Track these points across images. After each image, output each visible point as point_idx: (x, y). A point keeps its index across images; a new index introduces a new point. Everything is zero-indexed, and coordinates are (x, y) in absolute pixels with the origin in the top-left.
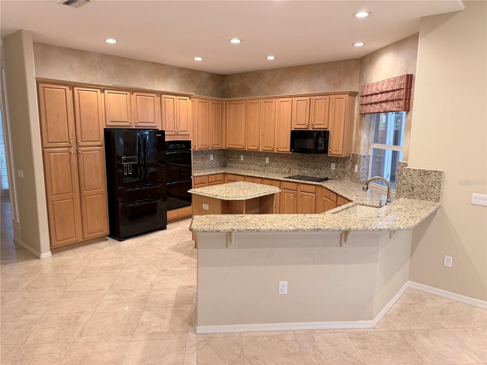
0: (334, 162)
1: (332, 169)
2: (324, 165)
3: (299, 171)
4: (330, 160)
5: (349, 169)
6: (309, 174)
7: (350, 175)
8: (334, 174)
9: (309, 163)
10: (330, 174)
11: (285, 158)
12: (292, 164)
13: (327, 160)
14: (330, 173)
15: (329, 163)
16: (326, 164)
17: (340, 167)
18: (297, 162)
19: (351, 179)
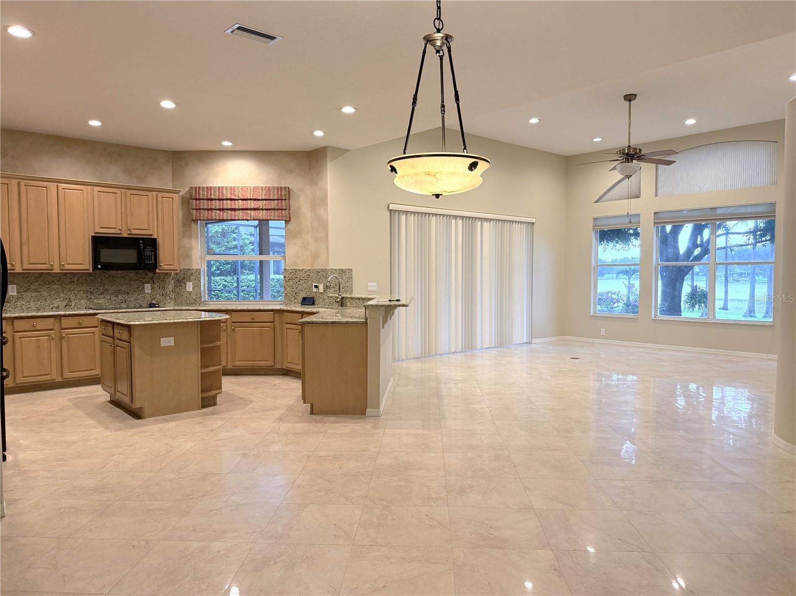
0: (148, 283)
1: (146, 292)
2: (133, 288)
3: (88, 302)
4: (142, 279)
5: (171, 289)
6: (107, 304)
7: (173, 296)
8: (149, 298)
9: (106, 287)
10: (144, 300)
11: (57, 283)
12: (72, 292)
13: (138, 280)
14: (144, 297)
15: (140, 284)
16: (136, 286)
17: (158, 288)
18: (84, 288)
19: (175, 302)
